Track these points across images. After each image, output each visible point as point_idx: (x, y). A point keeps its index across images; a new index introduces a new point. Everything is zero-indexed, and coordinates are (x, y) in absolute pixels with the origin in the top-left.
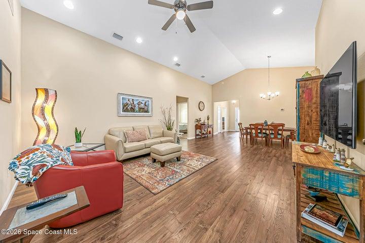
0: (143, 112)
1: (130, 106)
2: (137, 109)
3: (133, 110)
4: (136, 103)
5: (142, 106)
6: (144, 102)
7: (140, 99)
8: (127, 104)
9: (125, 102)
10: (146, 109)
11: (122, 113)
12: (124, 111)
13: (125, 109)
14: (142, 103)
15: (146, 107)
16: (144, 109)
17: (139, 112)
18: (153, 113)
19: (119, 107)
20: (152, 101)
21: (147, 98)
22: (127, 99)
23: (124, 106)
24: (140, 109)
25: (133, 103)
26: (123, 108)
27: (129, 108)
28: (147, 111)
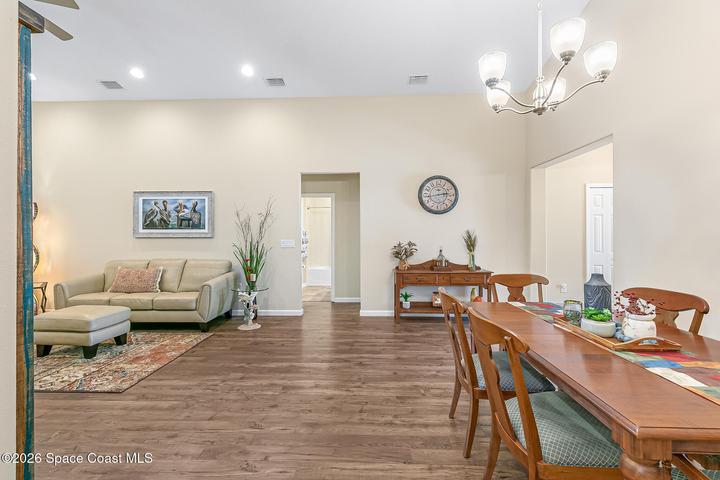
0: (188, 227)
1: (159, 217)
2: (173, 221)
3: (164, 224)
4: (170, 207)
5: (186, 213)
6: (190, 205)
7: (181, 199)
8: (153, 213)
10: (196, 221)
11: (141, 230)
12: (146, 226)
13: (149, 225)
14: (185, 207)
15: (197, 216)
16: (190, 220)
17: (180, 226)
18: (213, 229)
19: (136, 219)
20: (212, 201)
21: (200, 192)
22: (153, 202)
23: (146, 216)
24: (182, 220)
25: (166, 210)
26: (145, 221)
27: (154, 221)
28: (199, 226)
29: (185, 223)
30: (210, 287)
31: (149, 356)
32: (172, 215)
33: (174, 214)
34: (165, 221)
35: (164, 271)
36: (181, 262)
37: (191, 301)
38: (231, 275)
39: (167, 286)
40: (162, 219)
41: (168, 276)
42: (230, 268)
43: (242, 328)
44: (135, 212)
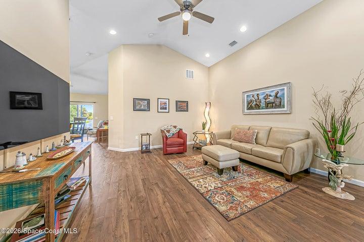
0: (272, 107)
1: (255, 103)
2: (263, 104)
3: (258, 107)
4: (261, 97)
5: (271, 99)
6: (273, 94)
7: (268, 91)
8: (252, 101)
9: (249, 99)
10: (278, 103)
11: (246, 111)
12: (249, 109)
13: (250, 108)
14: (270, 96)
15: (278, 100)
16: (273, 103)
17: (267, 107)
18: (291, 108)
19: (243, 105)
20: (290, 89)
21: (280, 85)
22: (252, 96)
23: (249, 103)
24: (268, 104)
25: (258, 99)
26: (248, 106)
27: (253, 105)
28: (280, 105)
29: (269, 105)
30: (293, 149)
31: (249, 189)
32: (262, 101)
33: (263, 101)
34: (258, 105)
35: (258, 133)
36: (268, 128)
37: (277, 156)
38: (309, 141)
39: (260, 141)
40: (256, 104)
41: (260, 136)
42: (308, 136)
43: (327, 190)
44: (243, 102)
